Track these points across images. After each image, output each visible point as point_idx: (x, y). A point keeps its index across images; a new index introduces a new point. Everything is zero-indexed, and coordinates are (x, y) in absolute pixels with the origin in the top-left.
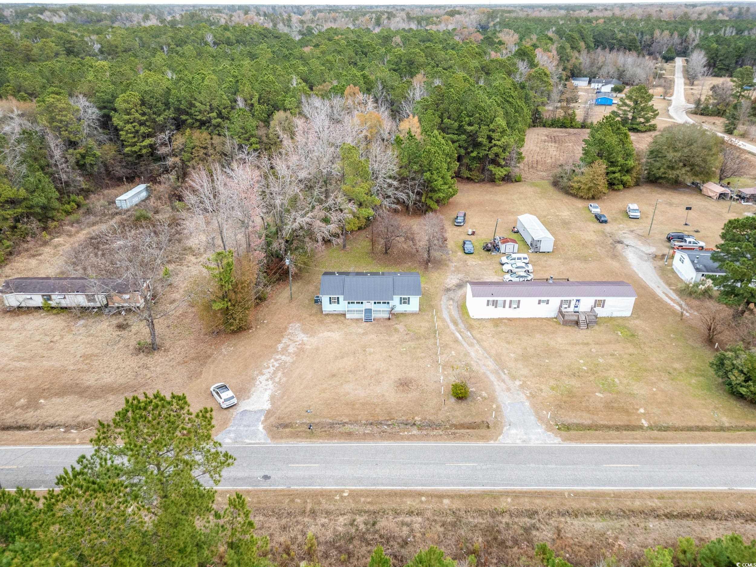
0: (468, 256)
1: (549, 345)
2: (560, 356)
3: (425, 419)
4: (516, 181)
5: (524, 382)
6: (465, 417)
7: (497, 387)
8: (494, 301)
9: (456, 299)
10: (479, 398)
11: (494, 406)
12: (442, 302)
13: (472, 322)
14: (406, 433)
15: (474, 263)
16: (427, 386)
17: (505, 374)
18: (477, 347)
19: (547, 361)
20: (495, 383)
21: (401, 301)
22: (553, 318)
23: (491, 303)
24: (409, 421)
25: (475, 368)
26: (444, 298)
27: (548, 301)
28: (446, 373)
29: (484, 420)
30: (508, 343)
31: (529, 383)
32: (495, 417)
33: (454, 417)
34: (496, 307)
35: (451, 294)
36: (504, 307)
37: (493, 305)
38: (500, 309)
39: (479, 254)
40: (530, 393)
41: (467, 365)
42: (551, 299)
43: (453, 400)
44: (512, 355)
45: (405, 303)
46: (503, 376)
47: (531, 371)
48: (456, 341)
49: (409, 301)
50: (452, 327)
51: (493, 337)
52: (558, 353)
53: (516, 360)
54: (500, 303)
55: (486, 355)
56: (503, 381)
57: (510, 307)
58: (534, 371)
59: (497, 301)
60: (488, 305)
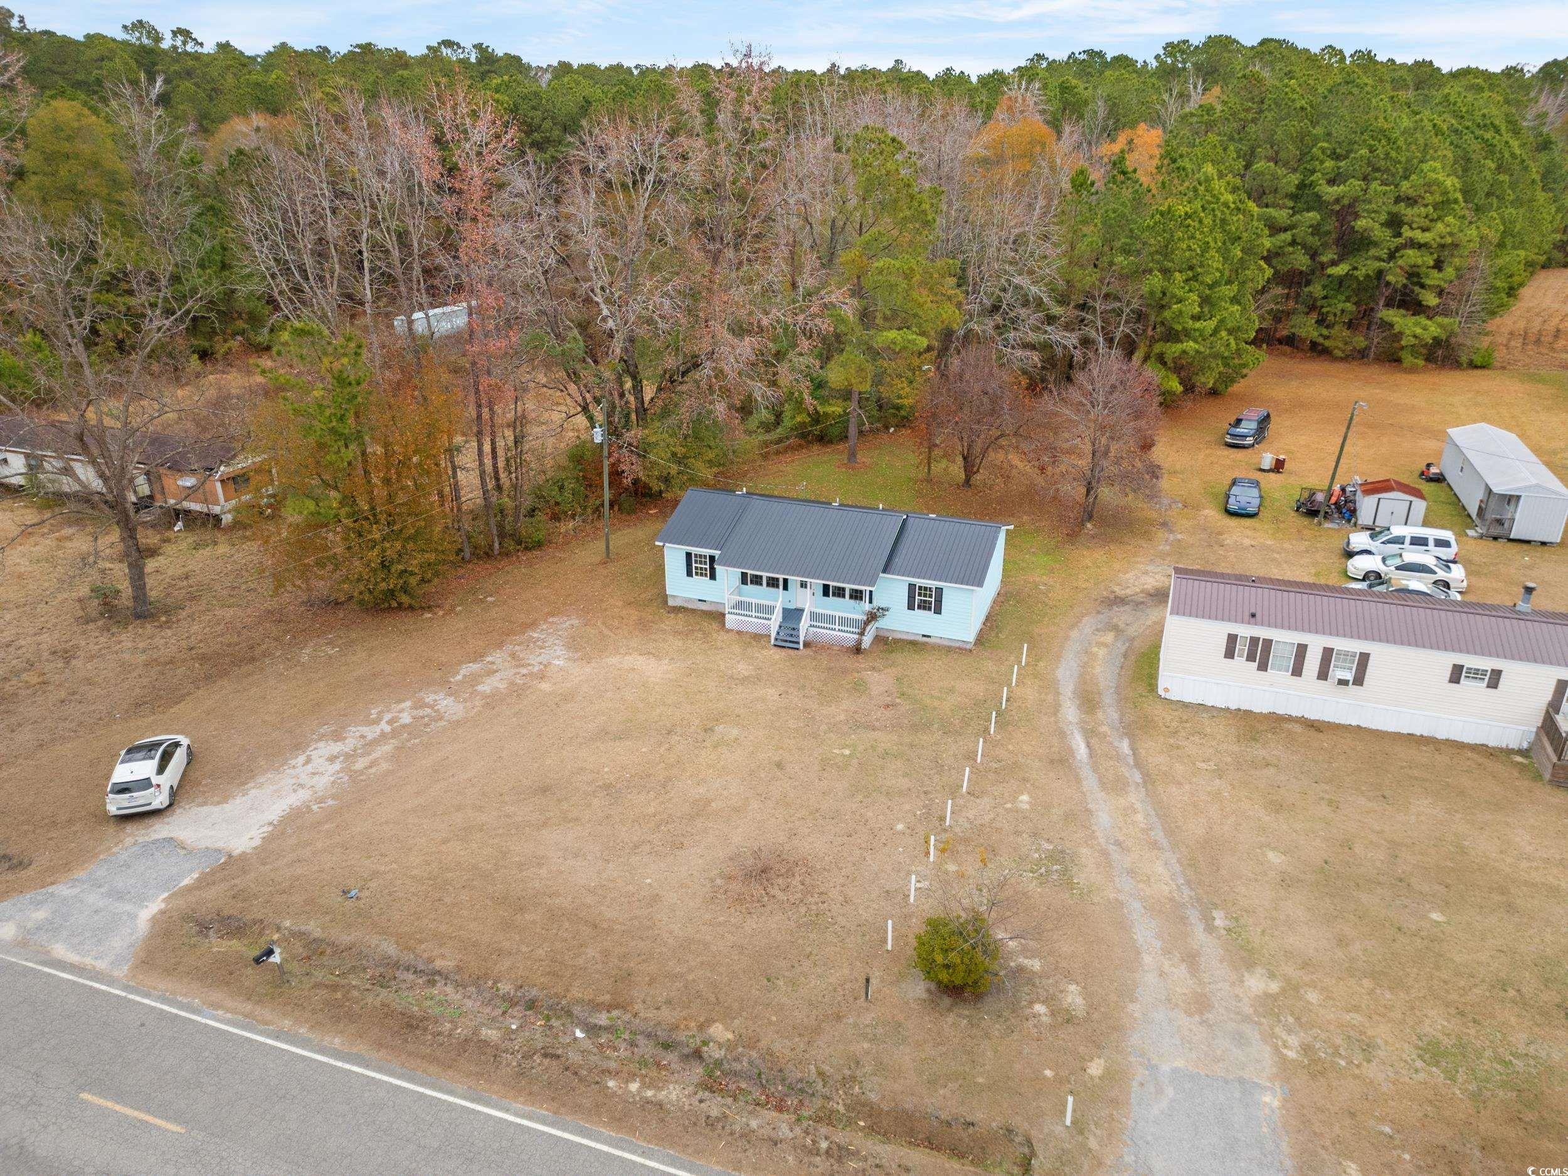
0: (1233, 522)
1: (1463, 851)
2: (1510, 908)
3: (752, 1043)
4: (1473, 366)
5: (1292, 988)
6: (933, 1083)
7: (1151, 978)
8: (1254, 641)
9: (1131, 631)
10: (1040, 1008)
11: (1096, 1068)
12: (1074, 634)
13: (1158, 712)
14: (634, 1087)
15: (1247, 542)
16: (847, 901)
17: (1210, 928)
18: (1135, 797)
19: (1435, 916)
20: (1147, 959)
21: (911, 598)
22: (1509, 752)
23: (1242, 648)
24: (681, 1036)
25: (1087, 873)
26: (1088, 624)
27: (1496, 675)
28: (952, 867)
29: (1020, 1124)
30: (1277, 807)
31: (1313, 996)
32: (1079, 1126)
33: (880, 1068)
34: (1263, 668)
35: (1122, 616)
36: (1297, 671)
37: (1251, 658)
38: (1278, 677)
39: (1276, 520)
40: (1306, 1049)
41: (1058, 856)
42: (1514, 671)
43: (918, 988)
44: (1274, 857)
45: (925, 606)
46: (1199, 936)
47: (1342, 941)
48: (1062, 761)
49: (939, 601)
50: (1070, 712)
51: (1219, 773)
52: (1503, 891)
53: (1286, 882)
54: (1282, 655)
55: (1158, 835)
56: (1191, 959)
57: (1323, 675)
58: (1356, 948)
59: (1268, 643)
60: (1230, 654)
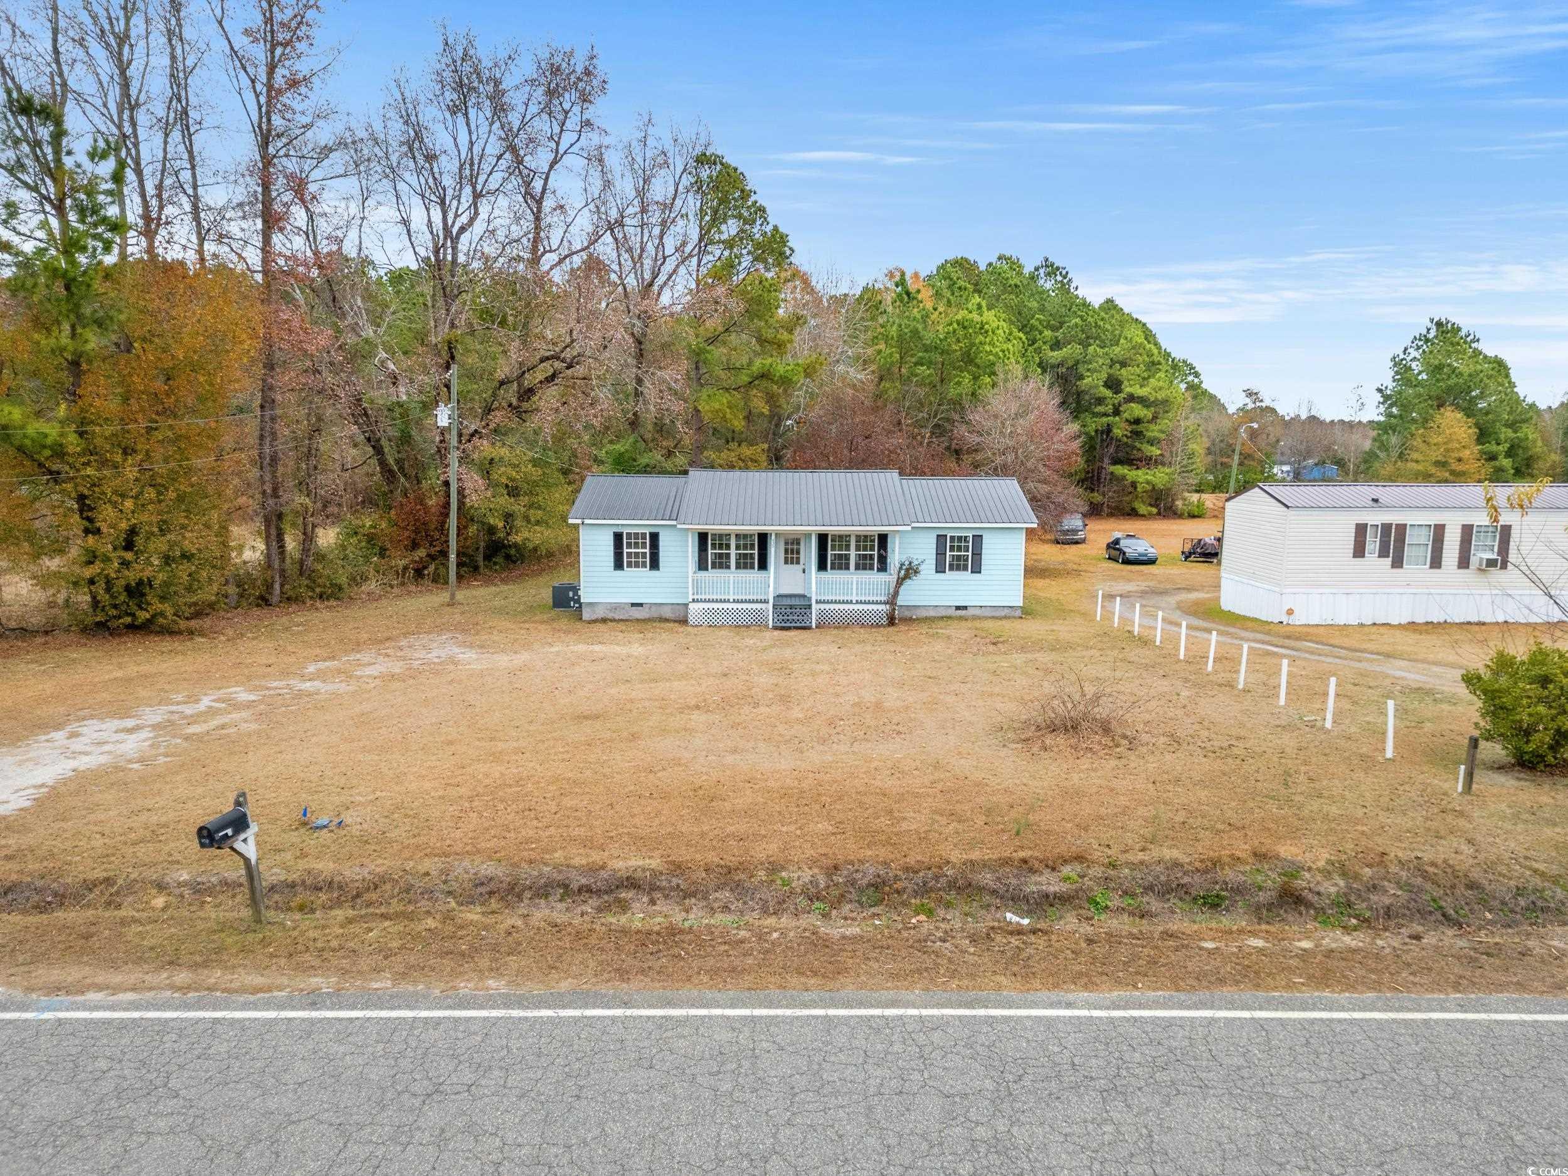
0: (1139, 567)
4: (1191, 515)
8: (1386, 528)
21: (940, 554)
23: (1373, 544)
34: (1398, 563)
36: (1436, 562)
37: (1384, 553)
38: (1416, 570)
39: (1177, 565)
45: (959, 565)
49: (977, 554)
54: (1418, 542)
57: (1464, 562)
59: (1402, 529)
60: (1359, 551)
